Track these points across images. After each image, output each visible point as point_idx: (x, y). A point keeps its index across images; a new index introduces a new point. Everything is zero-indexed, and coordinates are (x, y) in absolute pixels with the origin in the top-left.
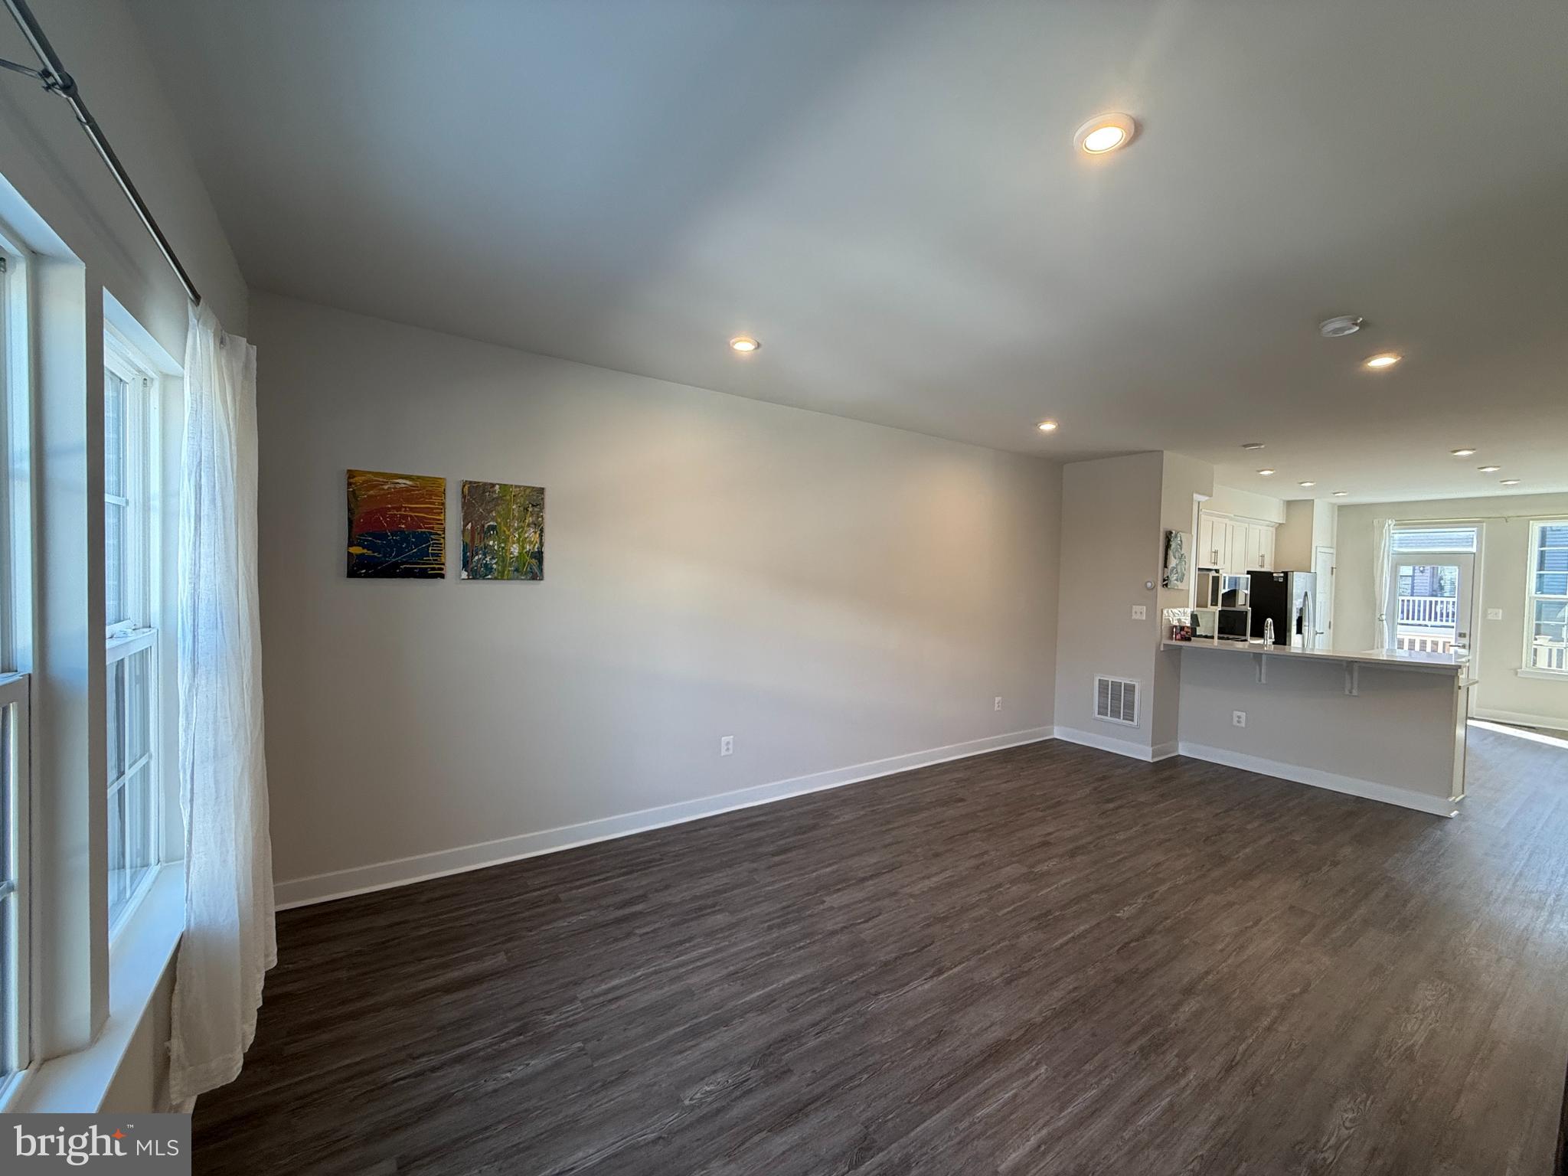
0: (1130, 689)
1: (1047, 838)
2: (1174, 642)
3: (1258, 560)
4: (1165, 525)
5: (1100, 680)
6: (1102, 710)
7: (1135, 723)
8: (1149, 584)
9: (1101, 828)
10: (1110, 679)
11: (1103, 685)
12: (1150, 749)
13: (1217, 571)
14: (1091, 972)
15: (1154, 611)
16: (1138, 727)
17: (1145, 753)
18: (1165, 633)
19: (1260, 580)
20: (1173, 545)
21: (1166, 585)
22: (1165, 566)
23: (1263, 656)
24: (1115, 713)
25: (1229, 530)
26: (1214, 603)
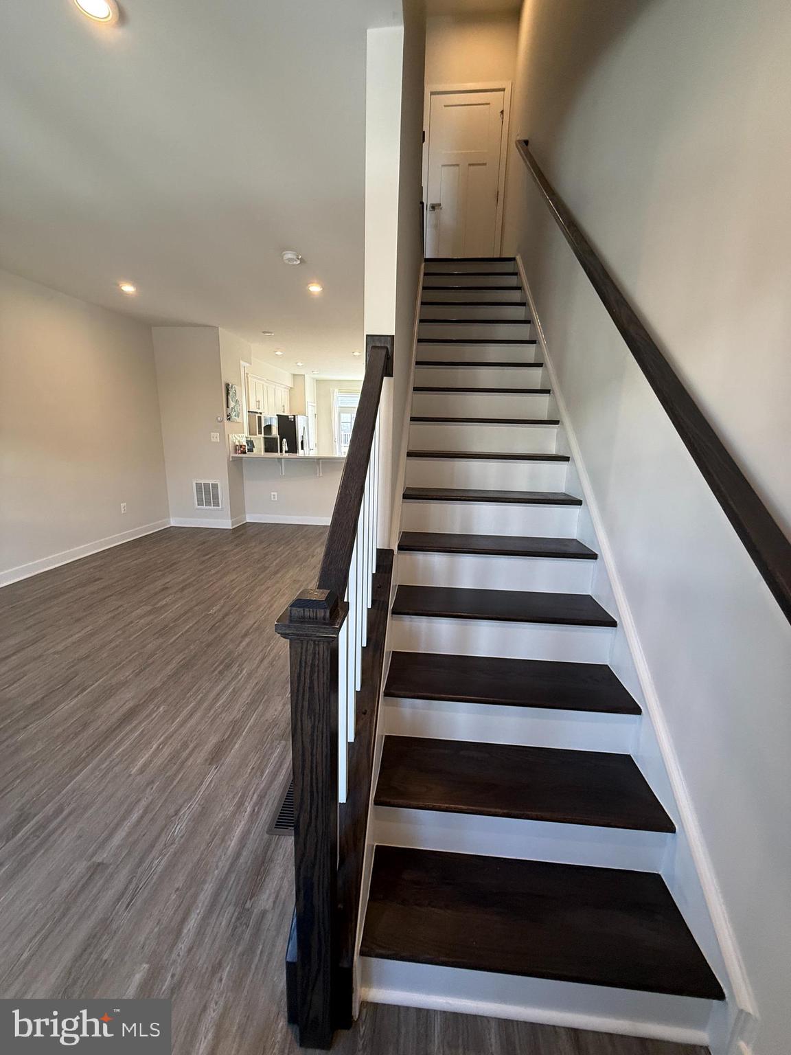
0: (215, 486)
1: (166, 586)
2: (237, 455)
3: (281, 408)
4: (224, 380)
5: (196, 484)
6: (200, 503)
7: (220, 507)
8: (219, 418)
9: (200, 570)
10: (203, 482)
11: (199, 486)
12: (230, 521)
13: (261, 413)
14: (192, 647)
15: (223, 436)
16: (222, 510)
17: (227, 524)
18: (232, 449)
19: (282, 420)
20: (231, 393)
21: (229, 419)
22: (228, 407)
23: (283, 460)
24: (208, 503)
25: (265, 387)
26: (260, 433)
